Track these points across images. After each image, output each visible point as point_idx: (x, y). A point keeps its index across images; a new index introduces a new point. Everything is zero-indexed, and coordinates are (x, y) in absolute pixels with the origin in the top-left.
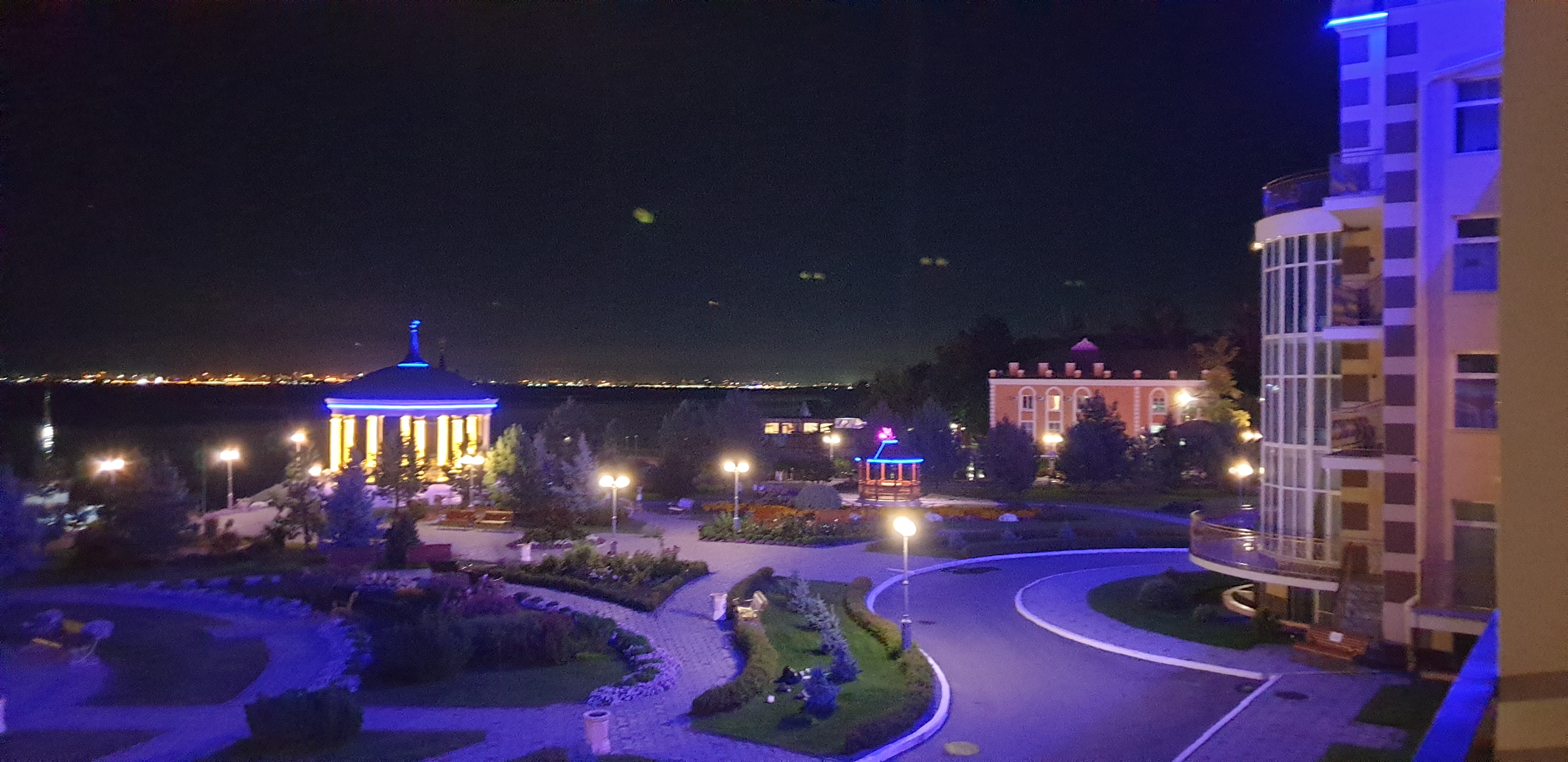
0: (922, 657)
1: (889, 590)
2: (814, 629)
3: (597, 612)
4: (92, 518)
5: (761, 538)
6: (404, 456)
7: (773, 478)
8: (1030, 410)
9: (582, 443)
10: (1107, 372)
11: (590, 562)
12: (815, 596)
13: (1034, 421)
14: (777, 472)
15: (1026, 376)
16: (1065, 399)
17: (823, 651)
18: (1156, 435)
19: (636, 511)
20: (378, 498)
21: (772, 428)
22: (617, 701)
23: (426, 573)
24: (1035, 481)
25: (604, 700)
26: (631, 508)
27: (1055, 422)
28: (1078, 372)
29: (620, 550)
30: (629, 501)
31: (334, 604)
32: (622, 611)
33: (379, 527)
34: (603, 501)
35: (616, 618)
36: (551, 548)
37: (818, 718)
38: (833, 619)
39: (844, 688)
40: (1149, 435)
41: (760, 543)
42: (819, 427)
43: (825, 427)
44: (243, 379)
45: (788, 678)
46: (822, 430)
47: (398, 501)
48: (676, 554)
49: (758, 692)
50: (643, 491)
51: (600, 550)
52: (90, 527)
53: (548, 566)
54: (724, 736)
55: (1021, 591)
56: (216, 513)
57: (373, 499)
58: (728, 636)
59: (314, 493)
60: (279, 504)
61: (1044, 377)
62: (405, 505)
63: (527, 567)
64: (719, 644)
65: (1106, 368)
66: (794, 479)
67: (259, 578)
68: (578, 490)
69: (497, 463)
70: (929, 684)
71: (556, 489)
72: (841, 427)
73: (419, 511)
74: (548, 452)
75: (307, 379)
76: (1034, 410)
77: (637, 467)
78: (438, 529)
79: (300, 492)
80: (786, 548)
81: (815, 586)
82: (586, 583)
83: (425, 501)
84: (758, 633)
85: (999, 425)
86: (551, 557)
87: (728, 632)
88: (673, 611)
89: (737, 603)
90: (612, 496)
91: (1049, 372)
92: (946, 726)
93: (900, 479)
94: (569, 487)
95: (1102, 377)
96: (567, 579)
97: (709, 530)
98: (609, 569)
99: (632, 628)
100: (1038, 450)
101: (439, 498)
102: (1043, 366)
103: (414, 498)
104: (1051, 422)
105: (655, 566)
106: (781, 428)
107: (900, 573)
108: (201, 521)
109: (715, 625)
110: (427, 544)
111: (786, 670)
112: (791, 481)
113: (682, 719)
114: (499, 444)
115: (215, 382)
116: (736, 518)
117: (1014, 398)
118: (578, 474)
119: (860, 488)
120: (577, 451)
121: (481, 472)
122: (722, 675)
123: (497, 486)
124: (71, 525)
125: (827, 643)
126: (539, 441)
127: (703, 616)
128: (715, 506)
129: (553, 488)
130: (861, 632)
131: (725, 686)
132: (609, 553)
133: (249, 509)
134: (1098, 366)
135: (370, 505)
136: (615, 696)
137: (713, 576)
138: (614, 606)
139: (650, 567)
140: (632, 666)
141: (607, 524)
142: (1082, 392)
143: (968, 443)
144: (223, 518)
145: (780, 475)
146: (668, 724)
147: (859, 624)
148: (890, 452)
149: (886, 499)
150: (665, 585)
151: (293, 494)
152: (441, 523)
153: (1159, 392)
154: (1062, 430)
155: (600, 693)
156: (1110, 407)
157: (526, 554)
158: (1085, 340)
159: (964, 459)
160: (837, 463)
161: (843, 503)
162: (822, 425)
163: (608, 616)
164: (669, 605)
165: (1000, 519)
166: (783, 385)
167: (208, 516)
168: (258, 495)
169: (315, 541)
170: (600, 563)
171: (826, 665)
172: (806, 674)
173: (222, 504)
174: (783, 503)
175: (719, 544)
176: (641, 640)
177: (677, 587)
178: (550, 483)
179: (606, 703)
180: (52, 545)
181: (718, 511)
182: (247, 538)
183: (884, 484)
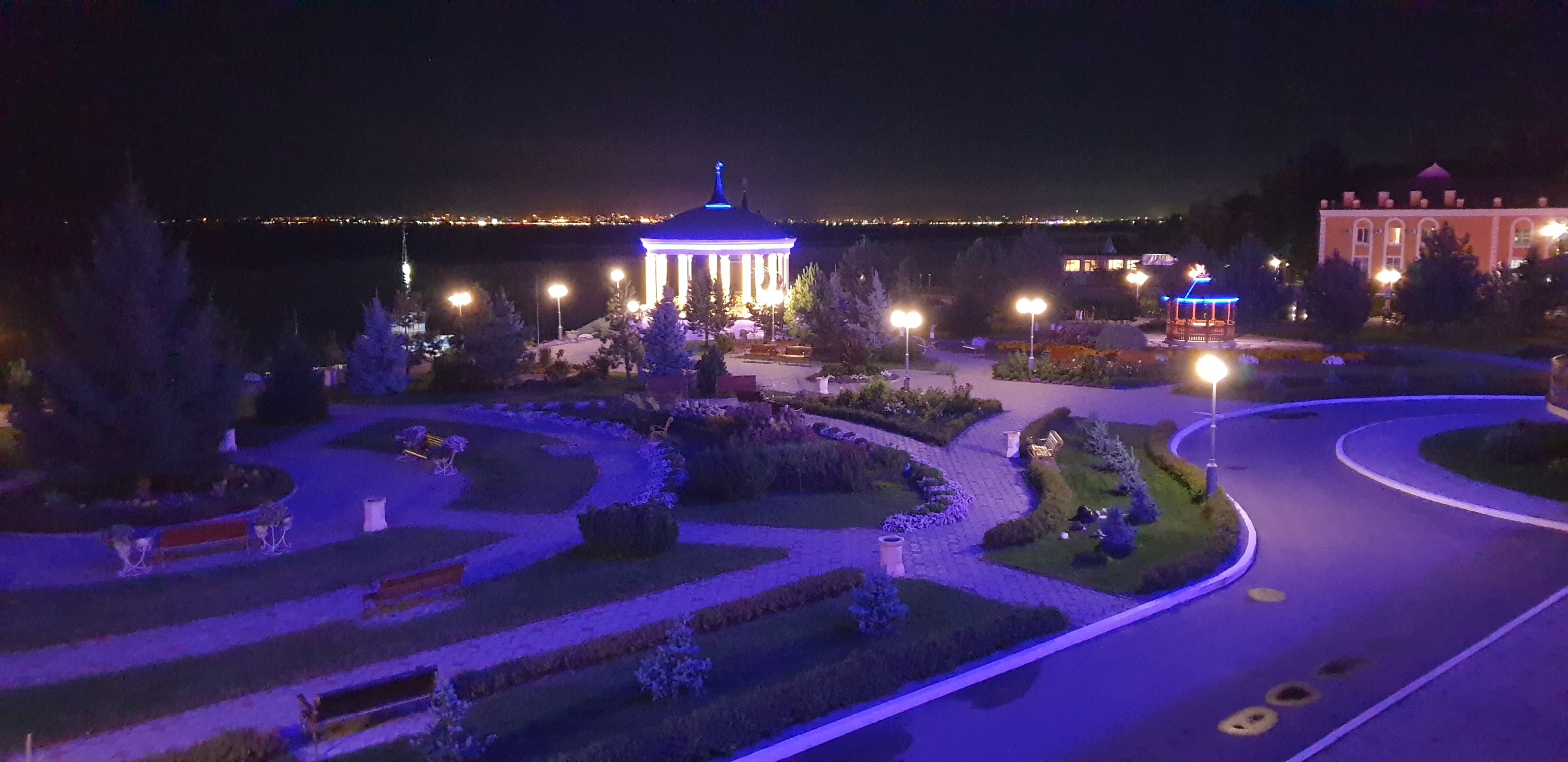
0: (1228, 503)
1: (1196, 432)
2: (1112, 470)
3: (891, 444)
4: (445, 346)
5: (1058, 379)
6: (712, 293)
7: (1072, 317)
8: (1365, 244)
9: (876, 282)
10: (1461, 201)
11: (884, 397)
12: (1115, 438)
13: (1370, 257)
14: (1077, 312)
15: (1362, 206)
16: (1408, 233)
17: (1121, 492)
18: (1515, 270)
19: (928, 349)
20: (690, 331)
21: (1073, 266)
22: (910, 528)
23: (734, 402)
24: (1367, 322)
25: (898, 527)
26: (924, 345)
27: (1393, 257)
28: (1424, 201)
29: (913, 386)
30: (921, 339)
31: (652, 428)
32: (916, 444)
33: (691, 358)
34: (896, 339)
35: (909, 450)
36: (849, 382)
37: (1113, 557)
38: (1132, 461)
39: (1141, 529)
40: (1506, 271)
41: (1057, 383)
42: (1125, 264)
43: (1131, 263)
44: (567, 220)
45: (1083, 516)
46: (1128, 267)
47: (707, 334)
48: (969, 391)
49: (1049, 528)
50: (936, 330)
51: (894, 385)
52: (444, 354)
53: (845, 399)
54: (1017, 568)
55: (1342, 438)
56: (550, 343)
57: (685, 333)
58: (1021, 473)
59: (632, 327)
60: (603, 337)
61: (1384, 208)
62: (713, 338)
63: (824, 399)
64: (1013, 481)
65: (1458, 196)
66: (1096, 319)
67: (587, 403)
68: (872, 327)
69: (796, 299)
70: (1236, 531)
71: (851, 326)
72: (1149, 263)
73: (726, 345)
74: (844, 291)
75: (624, 221)
76: (1371, 245)
77: (929, 306)
78: (744, 362)
79: (620, 326)
80: (1084, 388)
81: (1114, 428)
82: (881, 417)
83: (732, 336)
84: (1053, 473)
85: (1328, 261)
86: (847, 391)
87: (1021, 469)
88: (966, 446)
89: (1031, 441)
90: (905, 334)
91: (1390, 202)
92: (1249, 573)
93: (1213, 318)
94: (864, 325)
95: (1454, 207)
96: (863, 412)
97: (1003, 369)
98: (902, 404)
99: (925, 461)
100: (1372, 287)
101: (744, 333)
102: (1383, 195)
103: (722, 332)
104: (1390, 257)
105: (948, 402)
106: (1082, 265)
107: (1208, 416)
108: (536, 350)
109: (1007, 461)
110: (734, 374)
111: (1081, 510)
112: (1091, 320)
113: (973, 550)
114: (798, 283)
115: (543, 224)
116: (1032, 358)
117: (1347, 231)
118: (872, 312)
119: (1168, 329)
120: (872, 289)
121: (781, 310)
122: (1016, 510)
123: (797, 322)
124: (428, 352)
125: (1125, 485)
126: (835, 279)
127: (995, 453)
128: (1009, 345)
129: (849, 325)
130: (1162, 476)
131: (1018, 521)
132: (902, 389)
133: (577, 341)
134: (1450, 194)
135: (682, 338)
136: (909, 524)
137: (1006, 415)
138: (907, 439)
139: (941, 404)
140: (924, 496)
141: (900, 361)
142: (1428, 224)
143: (1292, 280)
144: (554, 347)
145: (1079, 315)
146: (962, 553)
147: (1162, 468)
148: (1201, 290)
149: (1197, 340)
150: (956, 422)
151: (614, 327)
152: (746, 356)
153: (1524, 222)
154: (1402, 265)
155: (894, 520)
156: (1460, 240)
157: (824, 387)
158: (1435, 165)
159: (1285, 299)
160: (1143, 302)
161: (1149, 344)
162: (1129, 262)
163: (902, 448)
164: (961, 441)
165: (1324, 362)
166: (1086, 220)
167: (541, 346)
168: (584, 327)
169: (634, 371)
170: (895, 398)
171: (1125, 506)
172: (1103, 514)
173: (552, 335)
174: (1084, 342)
175: (1014, 383)
176: (934, 472)
177: (970, 424)
178: (846, 320)
179: (899, 530)
180: (415, 370)
181: (1013, 351)
182: (576, 367)
183: (1195, 324)
